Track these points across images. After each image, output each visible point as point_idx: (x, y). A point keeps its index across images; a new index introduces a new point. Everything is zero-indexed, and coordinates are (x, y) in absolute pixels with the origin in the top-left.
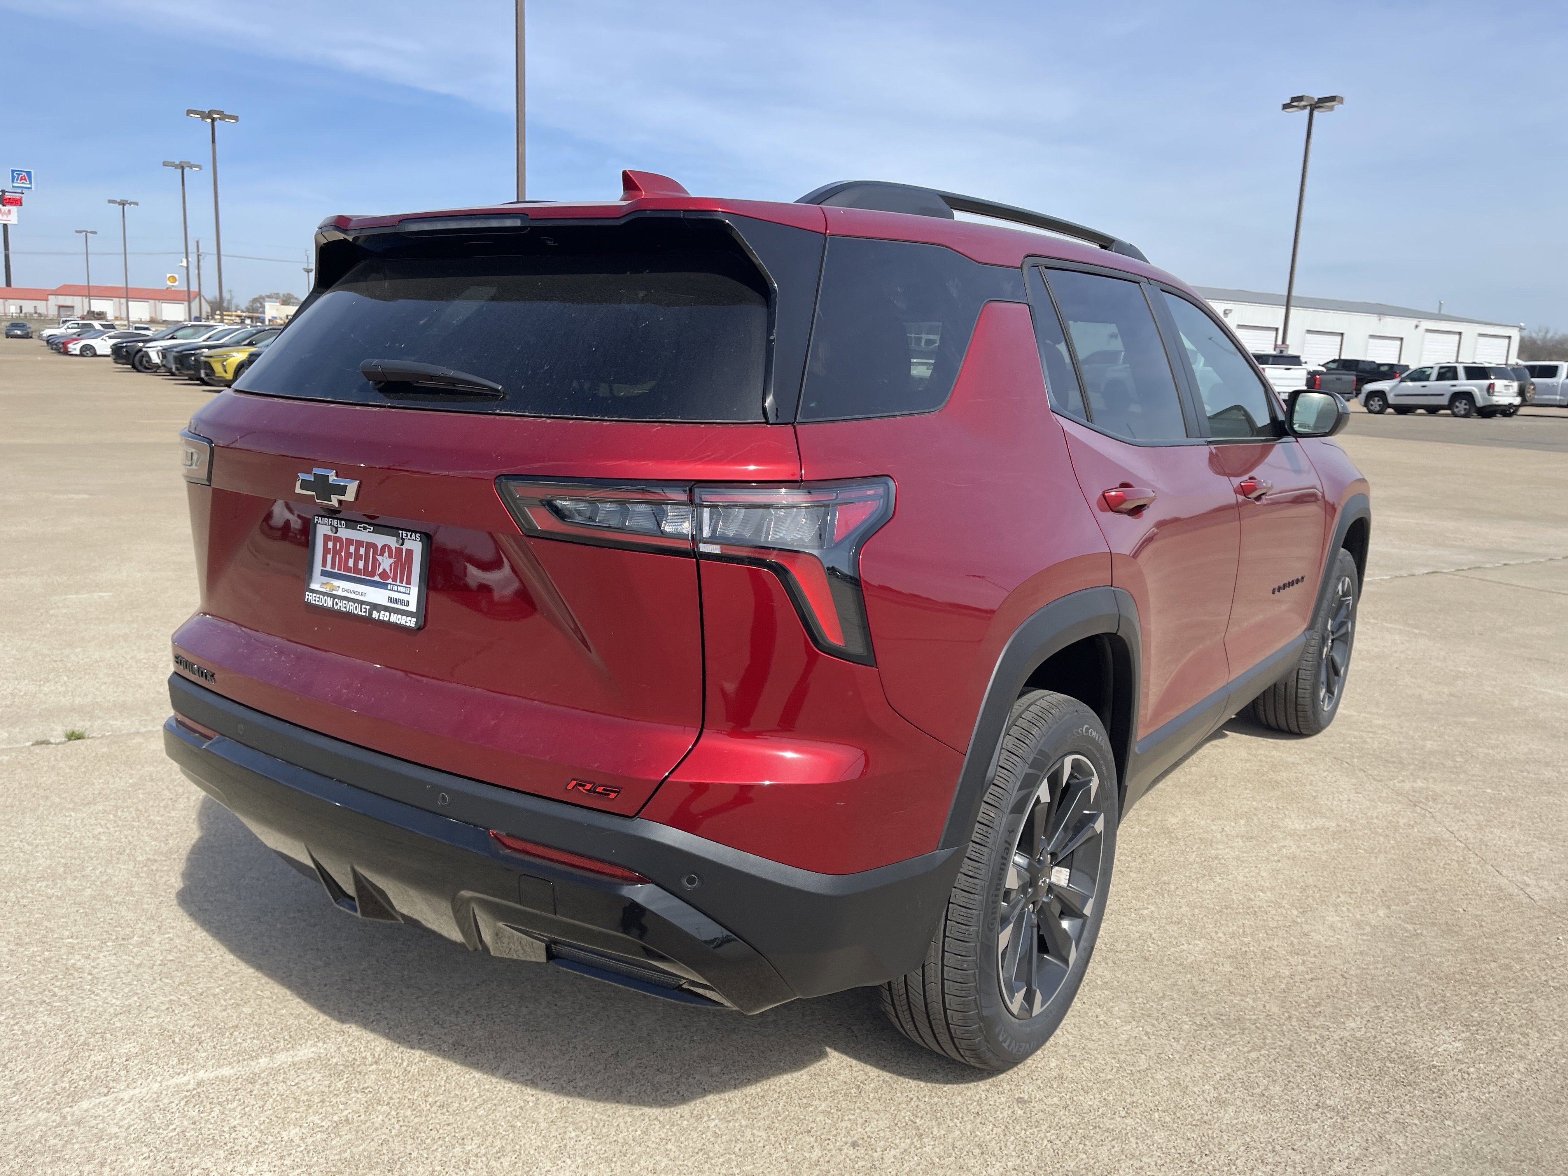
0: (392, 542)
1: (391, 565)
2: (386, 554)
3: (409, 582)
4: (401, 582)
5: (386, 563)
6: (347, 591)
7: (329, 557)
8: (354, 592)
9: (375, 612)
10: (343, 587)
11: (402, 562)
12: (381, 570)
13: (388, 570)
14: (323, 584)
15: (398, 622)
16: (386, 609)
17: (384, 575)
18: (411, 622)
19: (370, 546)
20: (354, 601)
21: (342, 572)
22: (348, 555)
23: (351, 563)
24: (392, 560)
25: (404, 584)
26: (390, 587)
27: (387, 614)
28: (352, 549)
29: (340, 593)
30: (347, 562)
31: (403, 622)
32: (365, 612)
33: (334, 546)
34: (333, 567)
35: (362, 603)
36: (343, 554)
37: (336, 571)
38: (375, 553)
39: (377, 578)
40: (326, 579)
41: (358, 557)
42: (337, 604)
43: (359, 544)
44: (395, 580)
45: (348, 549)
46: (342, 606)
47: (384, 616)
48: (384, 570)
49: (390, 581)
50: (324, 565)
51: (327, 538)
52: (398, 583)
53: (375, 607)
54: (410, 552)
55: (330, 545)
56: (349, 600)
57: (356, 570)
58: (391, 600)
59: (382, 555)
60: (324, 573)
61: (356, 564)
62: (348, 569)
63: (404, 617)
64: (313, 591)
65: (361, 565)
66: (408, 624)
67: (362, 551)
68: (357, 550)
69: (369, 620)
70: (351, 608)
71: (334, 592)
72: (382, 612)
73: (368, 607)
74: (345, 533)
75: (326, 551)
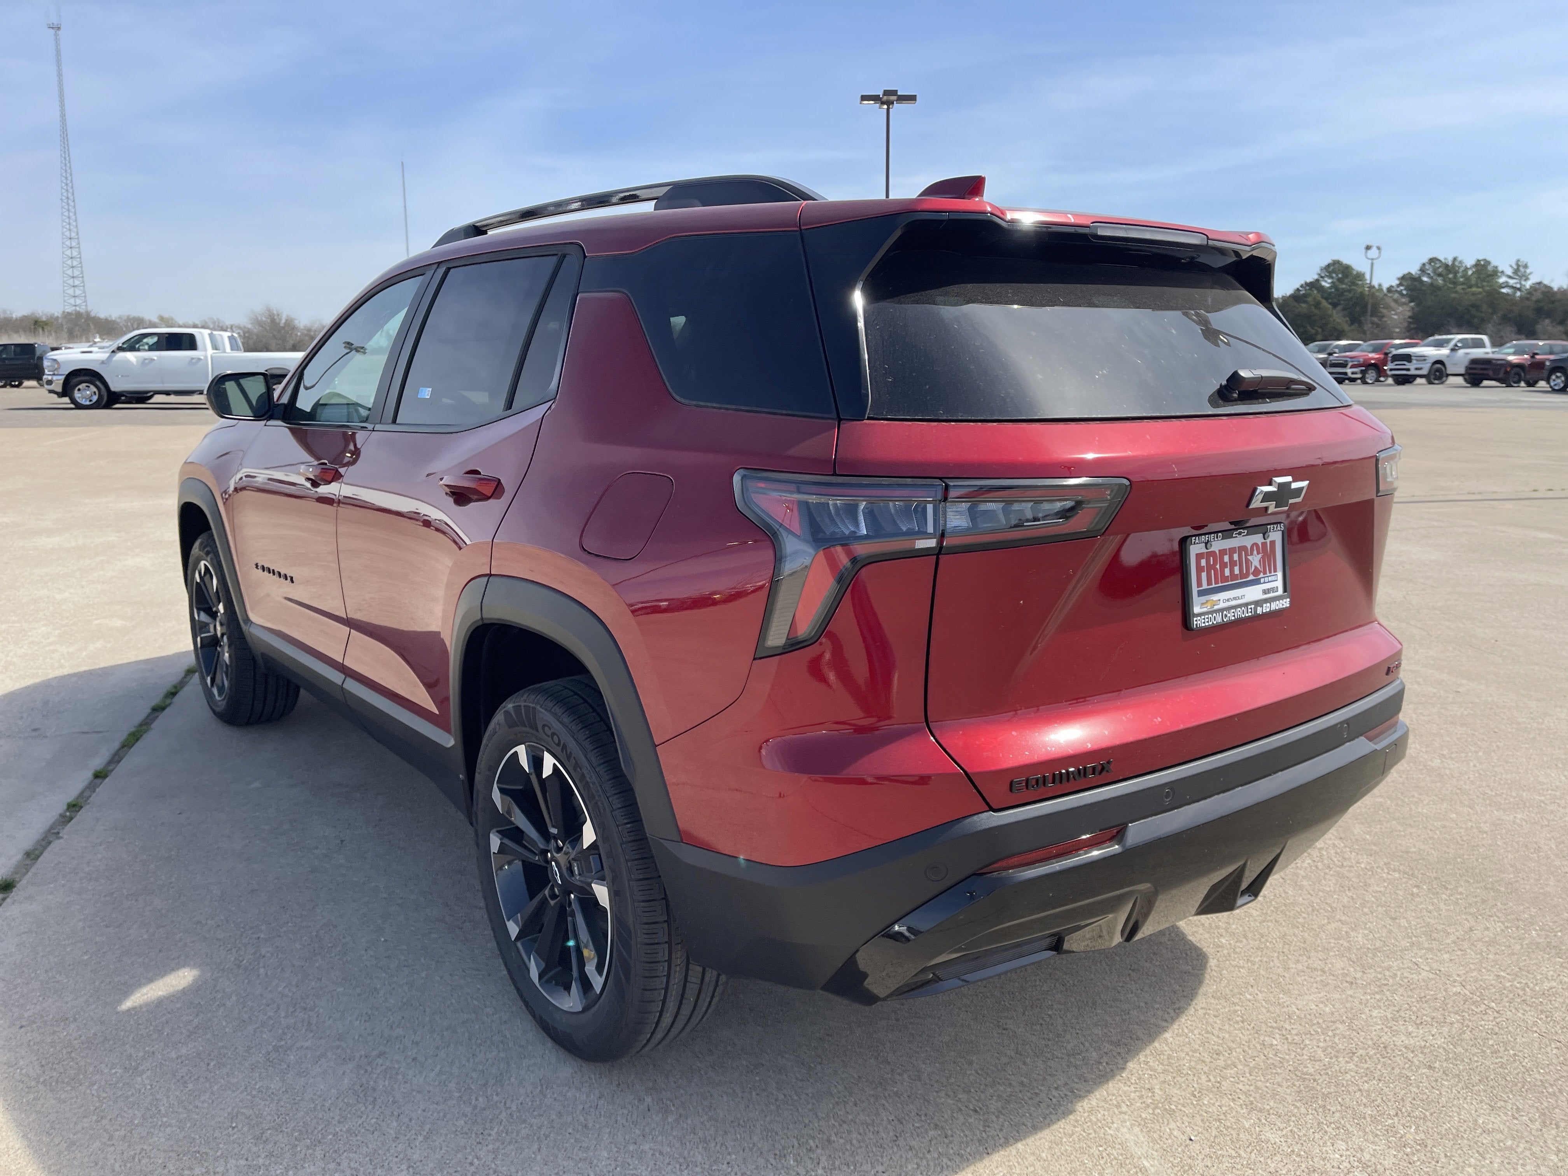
0: (1258, 538)
1: (1260, 561)
2: (1255, 552)
3: (1275, 571)
4: (1270, 572)
5: (1255, 560)
6: (1228, 600)
7: (1204, 575)
8: (1235, 599)
9: (1259, 608)
10: (1223, 599)
11: (1268, 555)
12: (1253, 568)
13: (1259, 567)
14: (1202, 604)
15: (1277, 608)
16: (1266, 601)
17: (1256, 572)
18: (1285, 603)
19: (1243, 548)
20: (1240, 606)
21: (1220, 585)
22: (1223, 565)
23: (1227, 572)
24: (1260, 556)
25: (1273, 574)
26: (1262, 581)
27: (1268, 604)
28: (1226, 559)
29: (1222, 605)
30: (1223, 572)
31: (1281, 606)
32: (1251, 612)
33: (1208, 562)
34: (1209, 583)
35: (1246, 605)
36: (1218, 567)
37: (1214, 586)
38: (1246, 555)
39: (1251, 577)
40: (1203, 599)
41: (1233, 563)
42: (1226, 616)
43: (1232, 551)
44: (1265, 573)
45: (1222, 559)
46: (1231, 616)
47: (1266, 608)
48: (1256, 567)
49: (1262, 575)
50: (1199, 584)
51: (1199, 556)
52: (1268, 575)
53: (1258, 603)
54: (1273, 543)
55: (1203, 562)
56: (1235, 607)
57: (1233, 576)
58: (1265, 592)
59: (1252, 554)
60: (1201, 593)
61: (1232, 571)
62: (1225, 579)
63: (1281, 601)
64: (1200, 615)
65: (1237, 570)
66: (1284, 606)
67: (1236, 557)
68: (1231, 558)
69: (1256, 618)
70: (1240, 613)
71: (1216, 607)
72: (1264, 605)
73: (1253, 606)
74: (1218, 545)
75: (1199, 569)
